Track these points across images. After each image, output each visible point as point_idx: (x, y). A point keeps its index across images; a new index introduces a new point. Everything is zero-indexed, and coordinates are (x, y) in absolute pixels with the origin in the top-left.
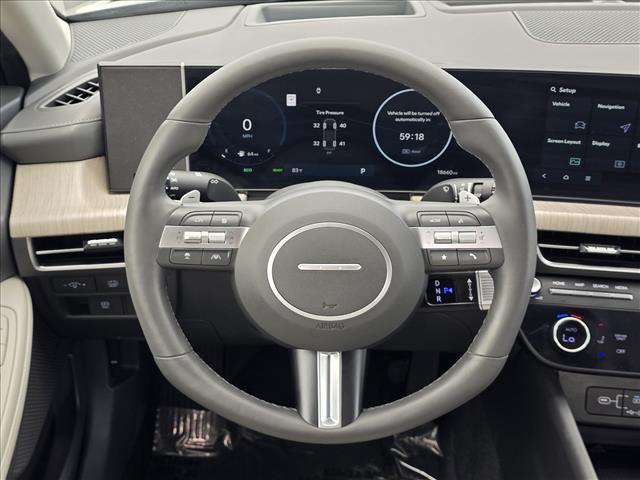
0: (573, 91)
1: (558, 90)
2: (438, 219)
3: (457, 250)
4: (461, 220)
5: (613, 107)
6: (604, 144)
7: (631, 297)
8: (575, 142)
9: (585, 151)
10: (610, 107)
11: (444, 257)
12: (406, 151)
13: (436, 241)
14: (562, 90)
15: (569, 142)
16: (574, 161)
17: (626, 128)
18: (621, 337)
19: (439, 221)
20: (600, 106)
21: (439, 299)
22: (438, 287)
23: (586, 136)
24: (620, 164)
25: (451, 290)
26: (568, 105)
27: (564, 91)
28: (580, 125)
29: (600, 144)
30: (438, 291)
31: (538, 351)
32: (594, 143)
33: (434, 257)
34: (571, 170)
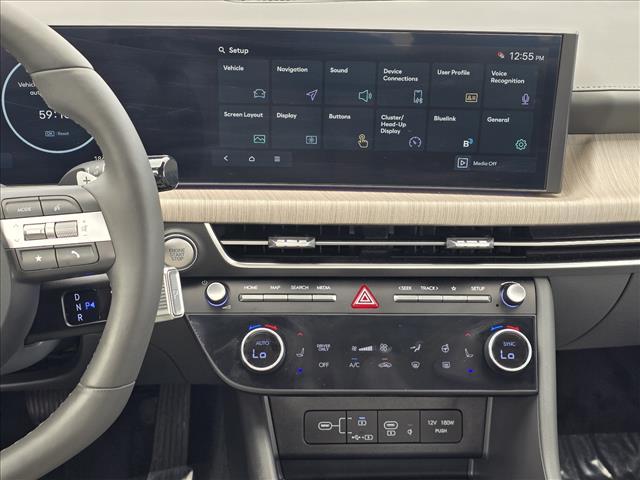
0: (246, 51)
1: (227, 50)
2: (28, 208)
3: (54, 248)
4: (57, 207)
5: (295, 70)
6: (290, 116)
7: (334, 298)
8: (255, 115)
9: (269, 125)
10: (292, 70)
11: (39, 259)
12: (49, 134)
13: (27, 237)
14: (232, 50)
15: (249, 115)
16: (260, 139)
17: (313, 94)
18: (323, 347)
19: (29, 209)
20: (279, 69)
21: (80, 317)
22: (78, 303)
23: (269, 107)
24: (312, 140)
25: (93, 305)
26: (242, 69)
27: (235, 51)
28: (260, 93)
29: (285, 116)
30: (79, 307)
31: (226, 375)
32: (280, 115)
33: (27, 260)
34: (257, 150)
